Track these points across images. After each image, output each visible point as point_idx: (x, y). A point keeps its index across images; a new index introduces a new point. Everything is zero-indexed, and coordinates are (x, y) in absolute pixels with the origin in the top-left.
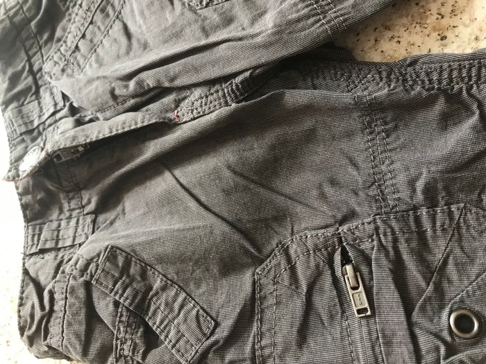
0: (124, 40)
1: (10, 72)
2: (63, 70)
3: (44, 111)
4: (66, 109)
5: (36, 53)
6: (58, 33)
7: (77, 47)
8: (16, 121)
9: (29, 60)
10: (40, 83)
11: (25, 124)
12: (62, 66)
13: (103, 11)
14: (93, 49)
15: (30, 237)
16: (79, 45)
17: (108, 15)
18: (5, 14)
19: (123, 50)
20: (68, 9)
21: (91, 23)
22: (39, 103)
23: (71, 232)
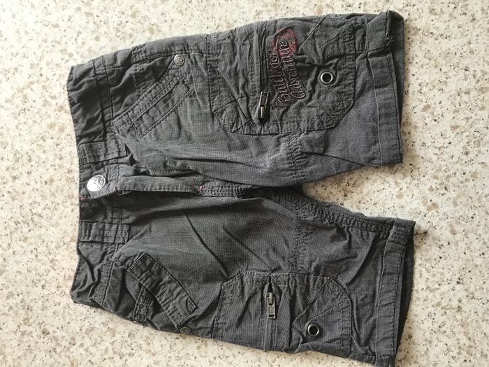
0: (176, 128)
1: (88, 116)
2: (129, 130)
3: (109, 152)
4: (127, 158)
5: (108, 108)
6: (127, 100)
7: (141, 117)
8: (88, 153)
9: (102, 111)
10: (108, 129)
11: (94, 157)
12: (128, 127)
13: (165, 101)
14: (154, 124)
15: (83, 230)
16: (143, 116)
17: (168, 106)
18: (94, 77)
19: (175, 135)
20: (139, 88)
21: (155, 106)
22: (106, 145)
23: (113, 233)
